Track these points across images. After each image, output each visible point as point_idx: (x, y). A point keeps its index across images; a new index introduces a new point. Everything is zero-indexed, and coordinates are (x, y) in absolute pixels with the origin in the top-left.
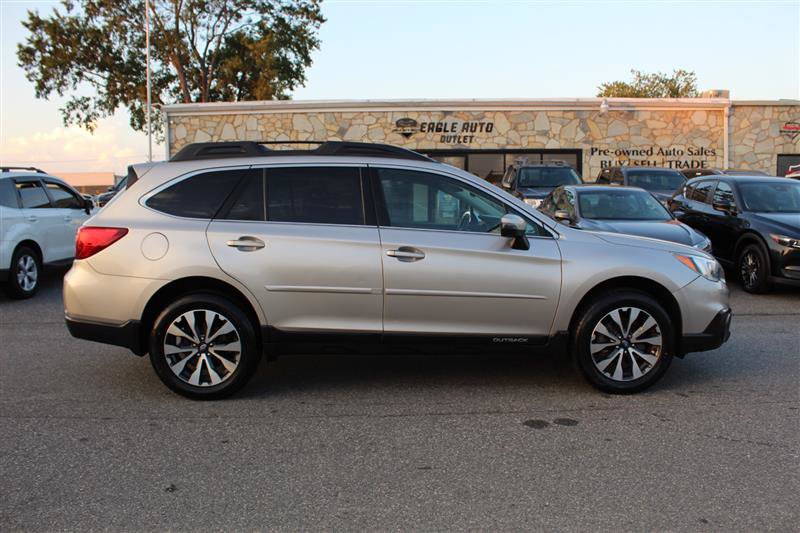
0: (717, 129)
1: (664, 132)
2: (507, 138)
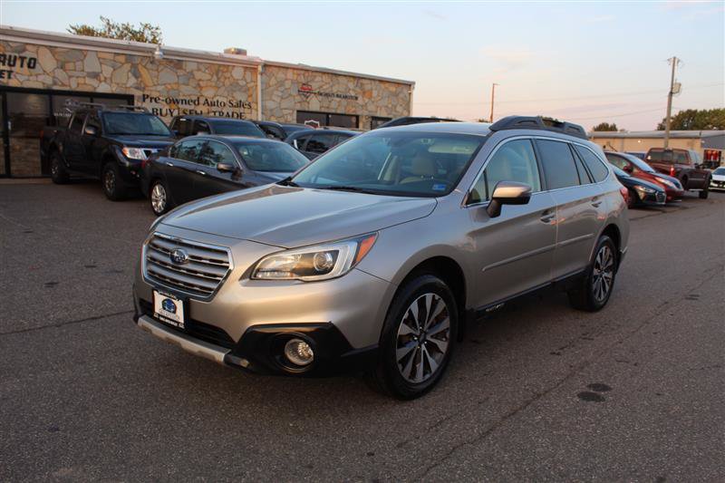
0: (252, 84)
1: (209, 83)
2: (54, 77)
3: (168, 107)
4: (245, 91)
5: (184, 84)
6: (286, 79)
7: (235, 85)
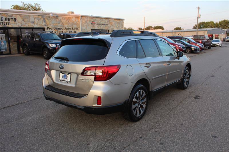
0: (78, 22)
1: (66, 23)
2: (21, 24)
3: (54, 31)
4: (76, 25)
5: (59, 23)
6: (88, 20)
7: (73, 23)
